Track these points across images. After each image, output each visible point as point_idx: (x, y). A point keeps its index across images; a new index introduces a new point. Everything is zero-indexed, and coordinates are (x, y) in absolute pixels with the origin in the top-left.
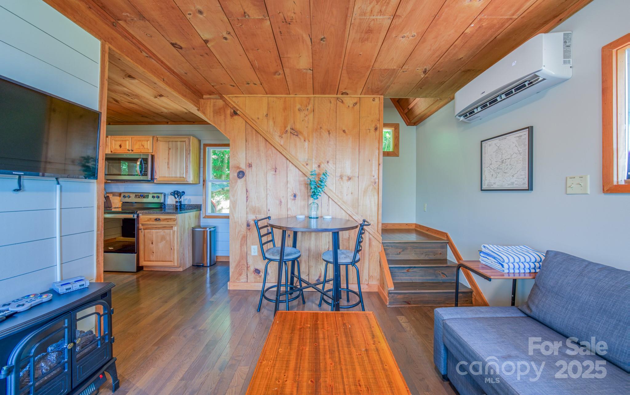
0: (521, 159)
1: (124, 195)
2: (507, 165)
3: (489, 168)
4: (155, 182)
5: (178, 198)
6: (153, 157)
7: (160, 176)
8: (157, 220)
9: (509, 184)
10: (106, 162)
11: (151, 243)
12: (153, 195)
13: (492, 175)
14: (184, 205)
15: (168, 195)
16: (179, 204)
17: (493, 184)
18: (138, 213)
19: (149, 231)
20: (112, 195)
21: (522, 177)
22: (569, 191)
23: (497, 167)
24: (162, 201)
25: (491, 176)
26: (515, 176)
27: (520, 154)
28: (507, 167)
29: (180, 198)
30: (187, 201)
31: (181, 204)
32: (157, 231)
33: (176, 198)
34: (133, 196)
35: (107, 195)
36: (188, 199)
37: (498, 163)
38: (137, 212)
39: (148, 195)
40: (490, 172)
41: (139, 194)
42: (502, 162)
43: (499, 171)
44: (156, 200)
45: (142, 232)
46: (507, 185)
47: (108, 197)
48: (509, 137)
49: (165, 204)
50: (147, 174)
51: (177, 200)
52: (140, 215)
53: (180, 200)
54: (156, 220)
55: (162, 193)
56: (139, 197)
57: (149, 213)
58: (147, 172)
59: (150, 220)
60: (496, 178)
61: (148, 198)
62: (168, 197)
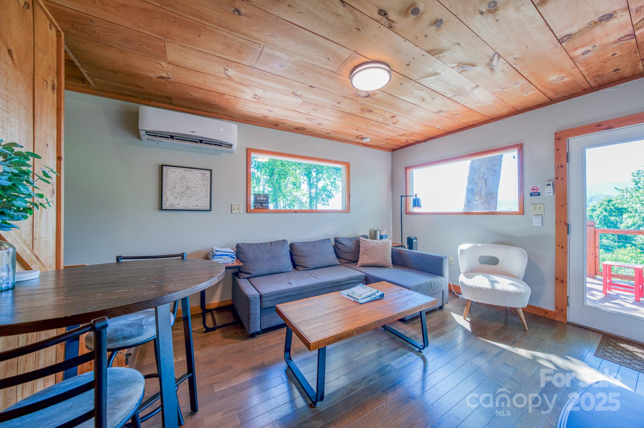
0: (205, 189)
2: (192, 191)
3: (171, 191)
9: (193, 206)
13: (176, 197)
17: (176, 205)
21: (205, 202)
22: (233, 211)
23: (182, 191)
25: (174, 198)
26: (200, 200)
27: (204, 186)
28: (192, 193)
37: (183, 188)
40: (174, 194)
42: (188, 188)
43: (183, 195)
46: (192, 206)
48: (194, 171)
60: (181, 200)
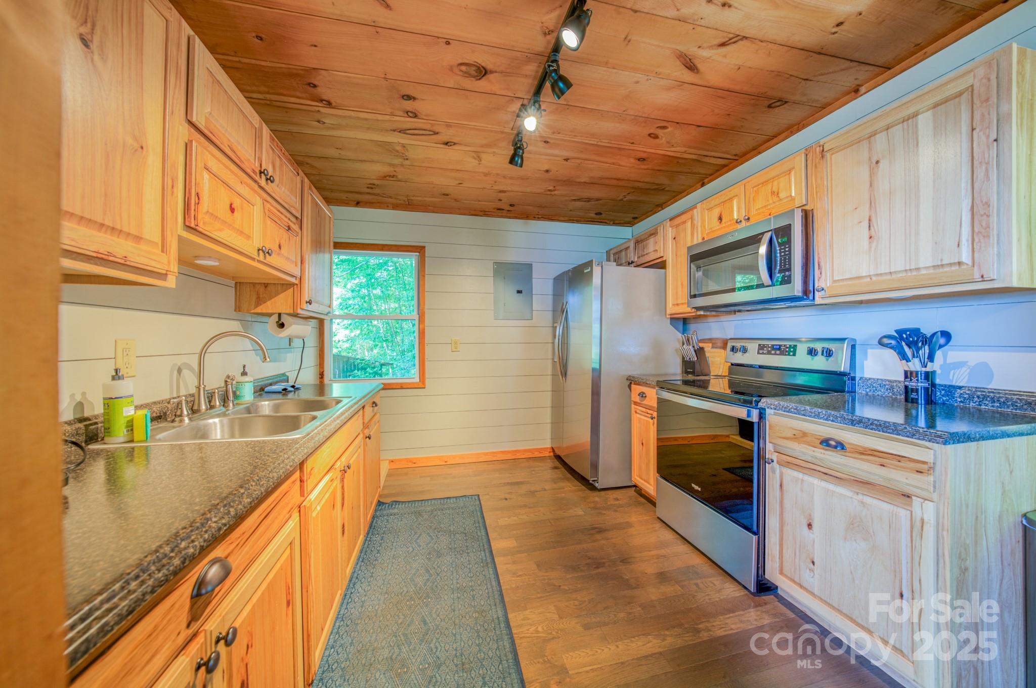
1: (733, 347)
4: (818, 300)
5: (916, 361)
6: (807, 217)
7: (836, 278)
8: (829, 445)
10: (692, 266)
11: (805, 523)
12: (812, 345)
14: (950, 389)
15: (866, 345)
16: (922, 384)
18: (761, 405)
19: (800, 475)
20: (710, 345)
24: (843, 366)
29: (931, 358)
30: (965, 371)
31: (933, 385)
32: (831, 487)
33: (903, 357)
34: (753, 347)
35: (701, 345)
36: (972, 363)
38: (757, 402)
39: (796, 346)
41: (770, 343)
44: (819, 363)
45: (774, 472)
47: (702, 349)
49: (853, 379)
50: (790, 276)
51: (915, 365)
52: (768, 411)
53: (929, 368)
54: (826, 442)
55: (844, 339)
56: (769, 353)
57: (798, 412)
58: (789, 270)
59: (801, 437)
61: (794, 355)
62: (866, 353)
